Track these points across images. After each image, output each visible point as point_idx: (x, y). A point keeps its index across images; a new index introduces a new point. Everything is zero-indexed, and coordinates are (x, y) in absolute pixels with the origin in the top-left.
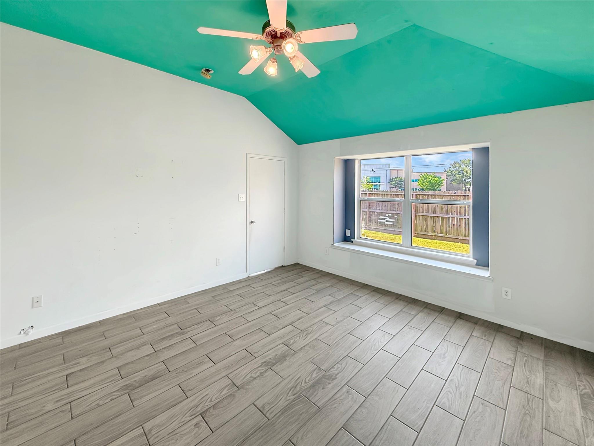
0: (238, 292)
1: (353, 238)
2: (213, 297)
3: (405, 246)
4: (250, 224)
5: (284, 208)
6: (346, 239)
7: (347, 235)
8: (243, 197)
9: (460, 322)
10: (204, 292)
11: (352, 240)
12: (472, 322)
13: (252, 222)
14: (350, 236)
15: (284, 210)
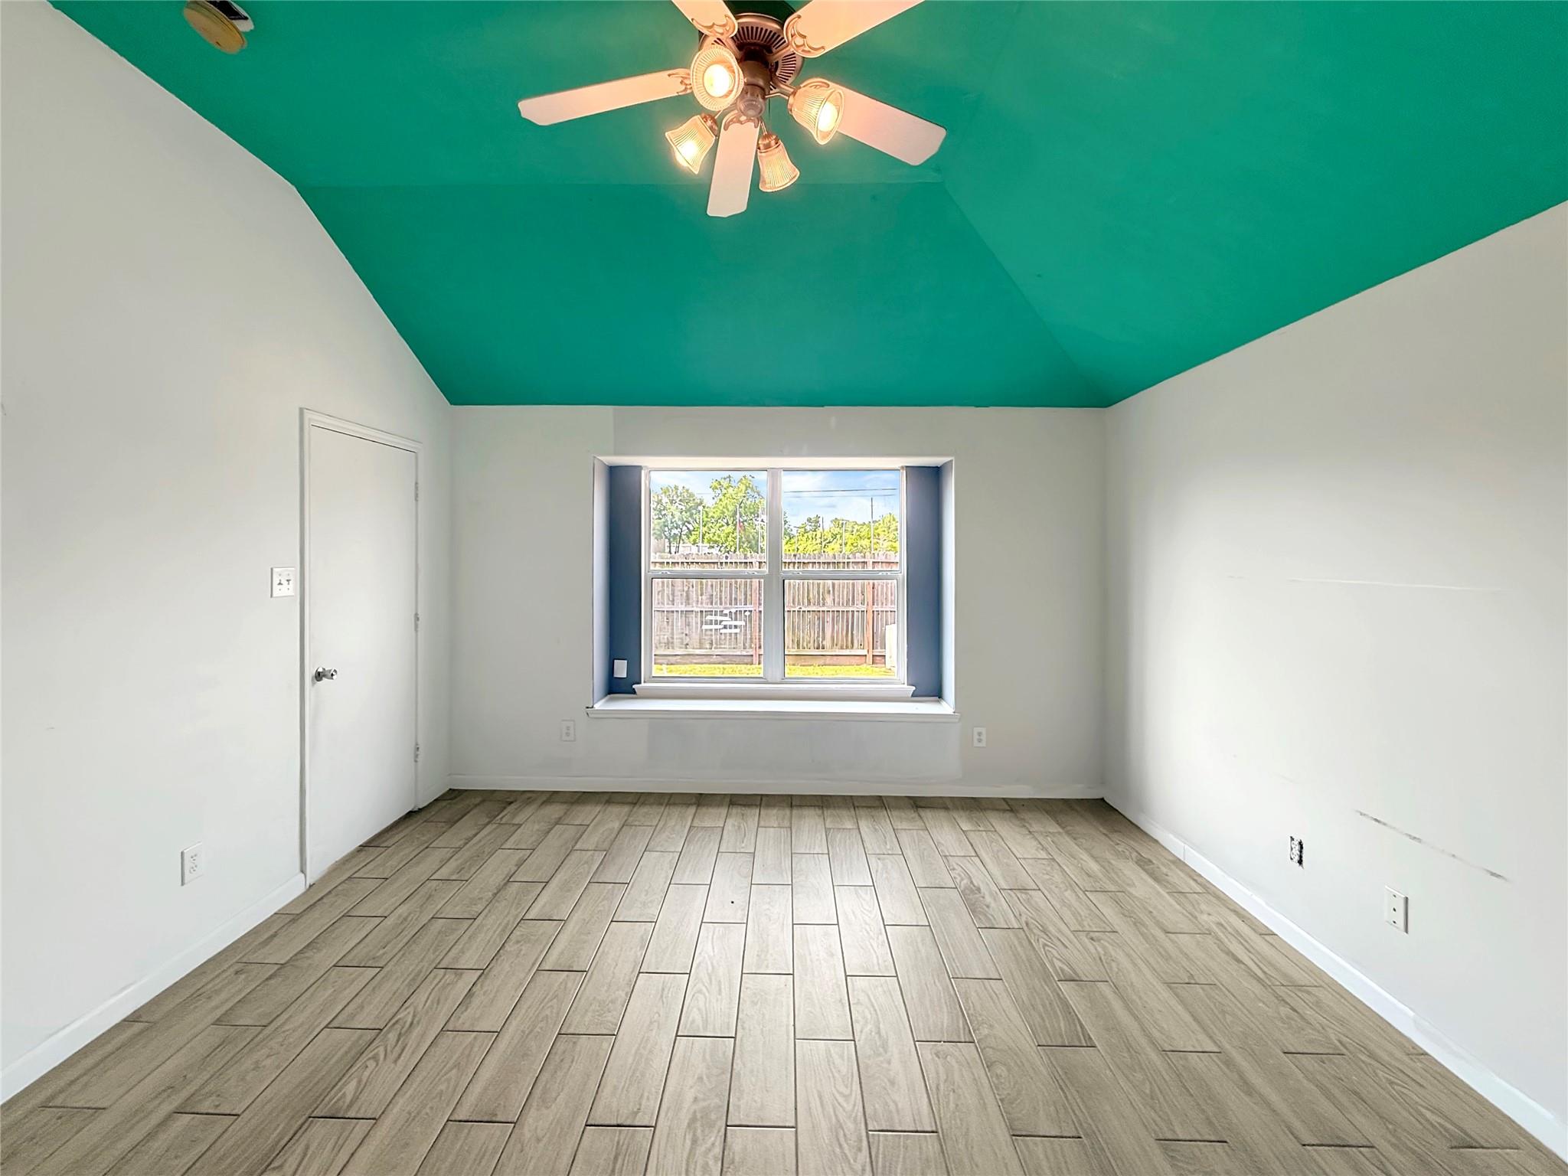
0: (325, 957)
1: (637, 680)
2: (218, 1022)
3: (770, 680)
4: (313, 684)
5: (416, 614)
6: (616, 687)
7: (615, 676)
8: (288, 581)
9: (927, 814)
10: (137, 1027)
11: (634, 686)
12: (940, 808)
13: (319, 676)
14: (625, 676)
15: (417, 619)
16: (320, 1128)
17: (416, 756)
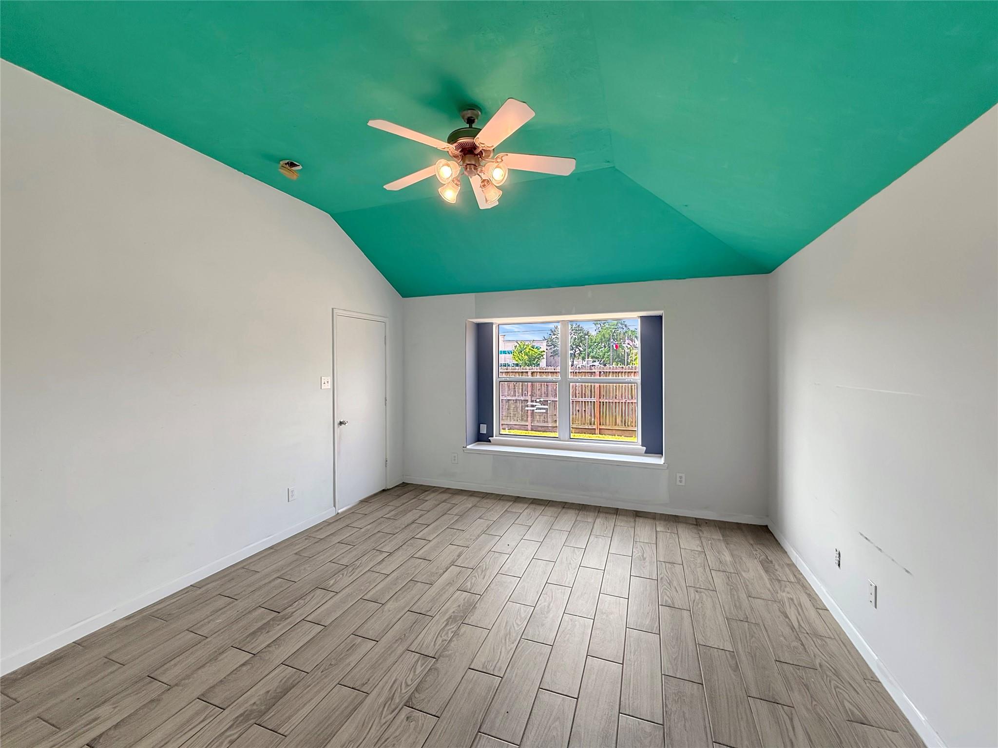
0: (336, 539)
1: (491, 435)
2: (296, 554)
3: (562, 439)
4: (339, 427)
5: (386, 398)
6: (481, 438)
7: (481, 432)
8: (328, 383)
9: (640, 521)
10: (272, 551)
11: (489, 438)
12: (651, 518)
13: (341, 423)
14: (485, 433)
15: (386, 400)
16: (319, 591)
17: (386, 464)
